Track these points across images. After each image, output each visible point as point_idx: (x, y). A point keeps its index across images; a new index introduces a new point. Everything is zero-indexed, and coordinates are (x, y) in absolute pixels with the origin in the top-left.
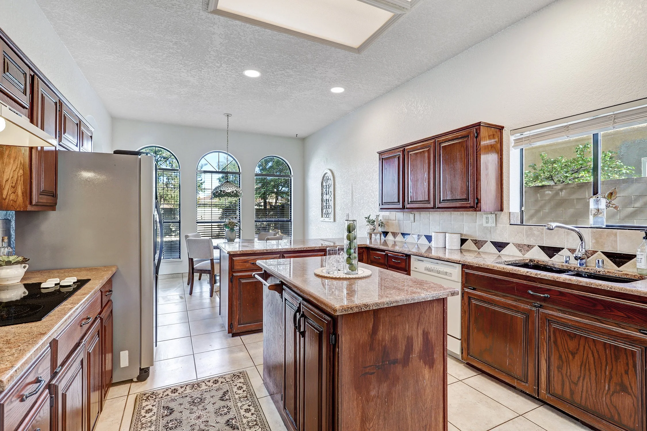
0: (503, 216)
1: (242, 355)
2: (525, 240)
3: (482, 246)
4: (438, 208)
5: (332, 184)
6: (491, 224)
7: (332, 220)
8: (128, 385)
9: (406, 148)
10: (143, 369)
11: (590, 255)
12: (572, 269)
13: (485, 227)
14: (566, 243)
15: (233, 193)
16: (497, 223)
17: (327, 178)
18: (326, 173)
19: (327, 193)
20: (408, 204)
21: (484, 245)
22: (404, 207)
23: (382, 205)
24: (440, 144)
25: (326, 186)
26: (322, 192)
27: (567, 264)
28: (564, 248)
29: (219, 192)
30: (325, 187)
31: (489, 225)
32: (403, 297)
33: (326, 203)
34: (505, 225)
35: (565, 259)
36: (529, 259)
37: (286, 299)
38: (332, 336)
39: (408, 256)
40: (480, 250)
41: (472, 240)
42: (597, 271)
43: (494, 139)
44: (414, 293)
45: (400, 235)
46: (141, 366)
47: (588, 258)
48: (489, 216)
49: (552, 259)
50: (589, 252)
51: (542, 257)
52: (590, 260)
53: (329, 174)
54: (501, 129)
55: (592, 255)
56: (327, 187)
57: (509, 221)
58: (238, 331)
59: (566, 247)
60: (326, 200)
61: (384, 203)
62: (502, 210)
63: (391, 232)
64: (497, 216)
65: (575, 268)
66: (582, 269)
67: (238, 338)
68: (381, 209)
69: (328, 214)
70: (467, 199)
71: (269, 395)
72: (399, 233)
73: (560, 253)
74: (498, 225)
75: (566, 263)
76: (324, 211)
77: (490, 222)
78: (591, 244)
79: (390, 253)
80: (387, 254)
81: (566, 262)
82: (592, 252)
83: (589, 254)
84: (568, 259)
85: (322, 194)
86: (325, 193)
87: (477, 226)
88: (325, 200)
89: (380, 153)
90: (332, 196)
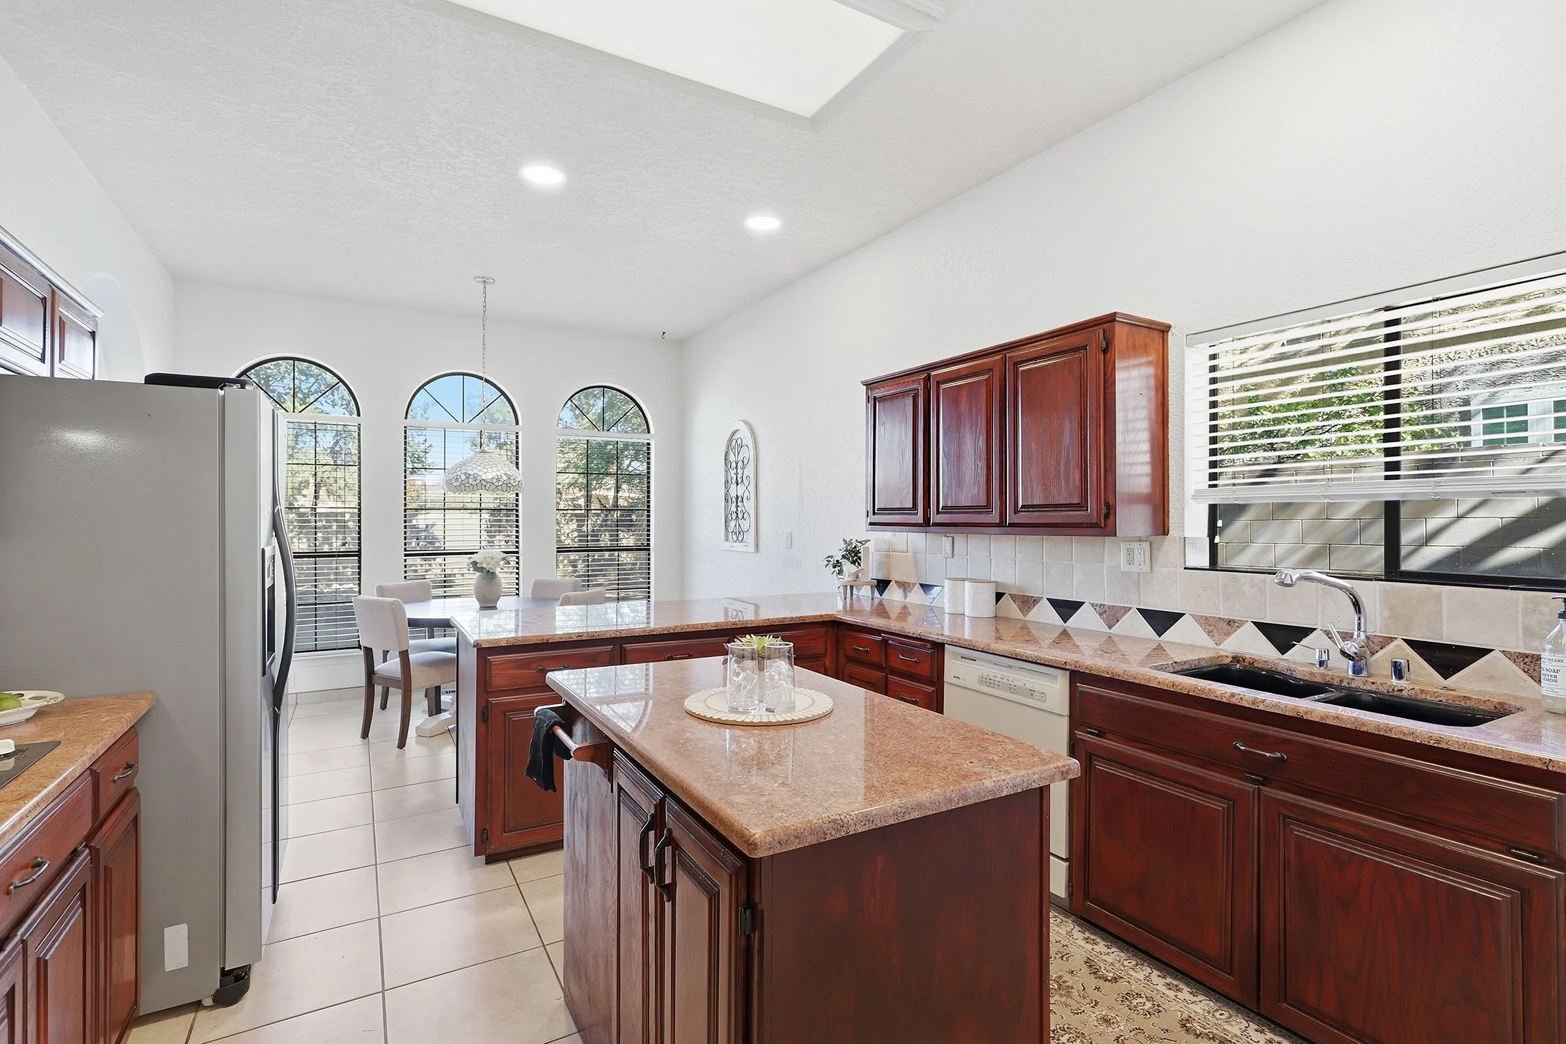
0: (1169, 545)
1: (513, 914)
2: (1221, 607)
3: (1118, 621)
4: (1012, 525)
5: (752, 458)
6: (1140, 564)
7: (751, 548)
8: (187, 1019)
9: (933, 373)
10: (231, 971)
11: (1377, 648)
12: (1335, 683)
13: (1125, 573)
14: (1320, 617)
15: (498, 480)
16: (1154, 565)
17: (739, 442)
18: (737, 430)
19: (740, 481)
20: (938, 513)
21: (1122, 617)
22: (927, 522)
23: (874, 514)
24: (1016, 364)
25: (737, 464)
26: (727, 477)
27: (1322, 670)
28: (1316, 629)
29: (463, 477)
30: (734, 465)
31: (1134, 568)
32: (938, 791)
33: (737, 506)
34: (1172, 569)
35: (1317, 658)
36: (1230, 655)
37: (620, 788)
38: (745, 912)
39: (939, 647)
40: (1112, 631)
41: (1093, 605)
42: (1396, 689)
43: (1147, 356)
44: (965, 777)
45: (918, 589)
46: (224, 963)
47: (1373, 654)
48: (1135, 545)
49: (1286, 656)
50: (1376, 640)
51: (1262, 651)
52: (1376, 661)
53: (744, 434)
54: (1163, 332)
55: (1381, 649)
56: (740, 464)
57: (1183, 561)
58: (503, 849)
59: (1319, 627)
60: (737, 498)
61: (879, 509)
62: (1165, 532)
63: (896, 582)
64: (1155, 545)
65: (1341, 681)
66: (1358, 683)
67: (504, 865)
68: (871, 524)
69: (740, 532)
70: (1081, 506)
71: (576, 1030)
72: (914, 584)
73: (1305, 641)
74: (1155, 569)
75: (1320, 666)
76: (732, 524)
77: (1136, 560)
78: (1378, 620)
79: (892, 639)
80: (885, 641)
81: (1321, 663)
82: (1380, 640)
83: (1376, 644)
84: (1324, 657)
85: (727, 482)
86: (734, 481)
87: (1105, 570)
88: (734, 499)
89: (869, 385)
90: (752, 488)
